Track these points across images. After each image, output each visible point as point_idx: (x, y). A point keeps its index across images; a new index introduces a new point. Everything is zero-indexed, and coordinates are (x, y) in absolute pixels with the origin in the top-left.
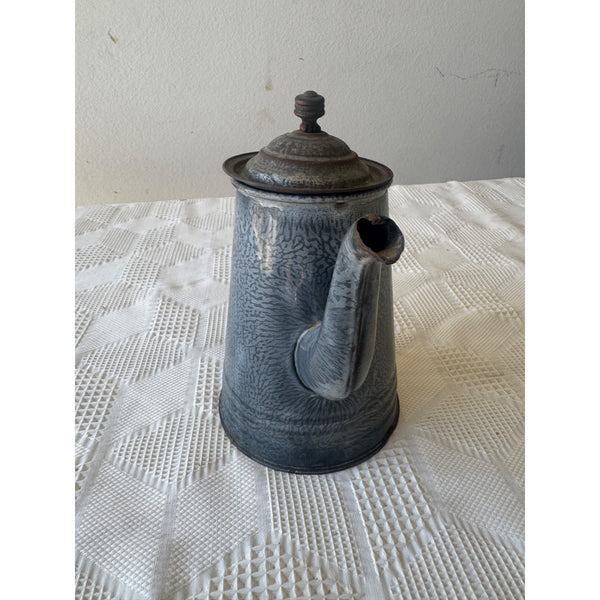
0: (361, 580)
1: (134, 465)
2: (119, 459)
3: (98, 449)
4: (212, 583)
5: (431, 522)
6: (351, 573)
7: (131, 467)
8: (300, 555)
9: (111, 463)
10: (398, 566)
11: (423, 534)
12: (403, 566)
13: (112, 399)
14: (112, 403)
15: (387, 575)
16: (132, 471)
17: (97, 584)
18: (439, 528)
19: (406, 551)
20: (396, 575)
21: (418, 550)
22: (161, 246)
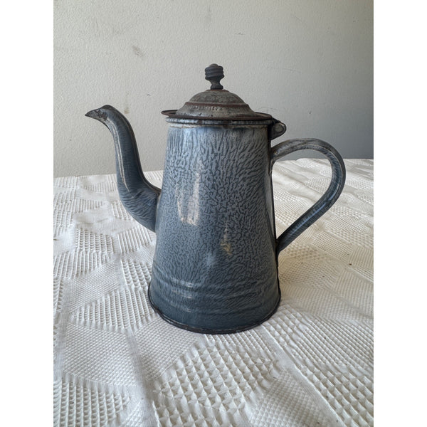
0: (273, 354)
1: (94, 322)
2: (80, 321)
3: (61, 317)
4: (177, 373)
5: (303, 320)
6: (266, 352)
7: (91, 324)
8: (231, 349)
9: (75, 323)
10: (292, 343)
11: (301, 326)
12: (295, 343)
13: (61, 288)
14: (63, 290)
15: (288, 349)
16: (93, 325)
17: (92, 389)
18: (308, 322)
19: (294, 336)
20: (293, 347)
21: (301, 334)
22: (69, 202)
